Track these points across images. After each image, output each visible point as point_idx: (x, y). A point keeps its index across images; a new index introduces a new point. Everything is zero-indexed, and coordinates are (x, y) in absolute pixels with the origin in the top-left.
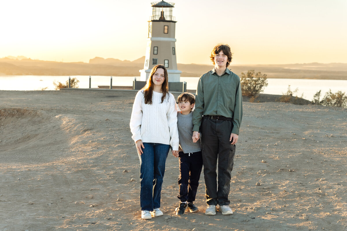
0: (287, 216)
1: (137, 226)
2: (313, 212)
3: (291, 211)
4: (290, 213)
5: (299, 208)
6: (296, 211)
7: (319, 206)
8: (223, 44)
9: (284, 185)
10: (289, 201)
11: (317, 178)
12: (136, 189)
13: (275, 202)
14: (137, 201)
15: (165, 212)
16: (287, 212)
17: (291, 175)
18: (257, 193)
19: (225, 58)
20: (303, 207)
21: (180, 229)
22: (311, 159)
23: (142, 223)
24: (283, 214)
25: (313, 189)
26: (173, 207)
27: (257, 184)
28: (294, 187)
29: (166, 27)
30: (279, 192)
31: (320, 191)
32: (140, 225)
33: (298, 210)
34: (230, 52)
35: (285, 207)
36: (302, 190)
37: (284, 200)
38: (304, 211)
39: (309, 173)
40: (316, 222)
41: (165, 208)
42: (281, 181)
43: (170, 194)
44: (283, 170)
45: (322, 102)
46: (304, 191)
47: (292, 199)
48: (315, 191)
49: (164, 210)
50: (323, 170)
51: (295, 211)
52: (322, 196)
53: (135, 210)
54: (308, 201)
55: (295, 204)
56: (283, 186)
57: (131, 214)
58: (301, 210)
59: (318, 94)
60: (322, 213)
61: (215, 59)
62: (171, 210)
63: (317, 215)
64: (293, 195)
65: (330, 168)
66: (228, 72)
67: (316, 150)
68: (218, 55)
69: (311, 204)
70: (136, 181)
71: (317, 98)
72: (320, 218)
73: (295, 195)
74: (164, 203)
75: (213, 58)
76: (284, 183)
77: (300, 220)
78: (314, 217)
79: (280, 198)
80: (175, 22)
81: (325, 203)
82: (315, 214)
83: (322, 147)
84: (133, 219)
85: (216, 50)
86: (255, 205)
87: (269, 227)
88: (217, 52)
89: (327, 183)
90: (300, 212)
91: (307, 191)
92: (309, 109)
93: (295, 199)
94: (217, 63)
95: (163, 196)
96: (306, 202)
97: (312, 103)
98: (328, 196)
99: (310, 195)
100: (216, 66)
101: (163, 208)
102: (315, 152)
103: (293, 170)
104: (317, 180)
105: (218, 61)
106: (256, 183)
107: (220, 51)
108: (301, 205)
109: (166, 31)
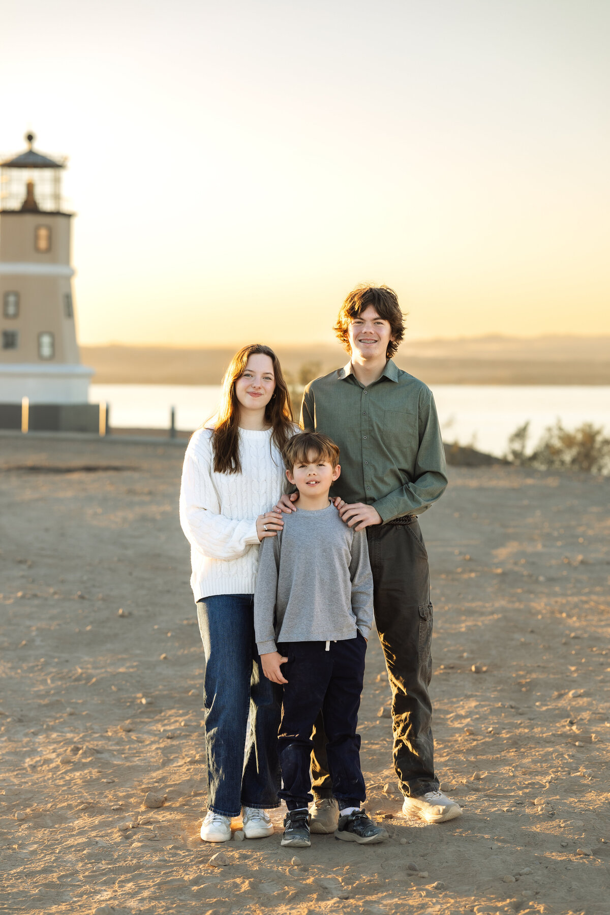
0: (489, 807)
1: (34, 852)
2: (565, 791)
3: (499, 790)
4: (496, 797)
5: (520, 782)
6: (514, 790)
7: (579, 774)
8: (373, 286)
9: (463, 712)
10: (487, 761)
11: (557, 690)
12: (10, 740)
13: (447, 766)
14: (22, 777)
15: (115, 807)
16: (486, 796)
17: (480, 683)
18: (386, 741)
19: (380, 329)
20: (531, 779)
21: (171, 859)
22: (532, 632)
23: (50, 846)
24: (477, 800)
25: (551, 722)
26: (135, 792)
27: (380, 713)
28: (494, 718)
29: (43, 233)
30: (452, 736)
31: (574, 728)
32: (42, 850)
33: (520, 789)
34: (399, 311)
35: (478, 778)
36: (518, 726)
37: (472, 759)
38: (536, 789)
39: (534, 676)
40: (581, 823)
41: (110, 797)
42: (452, 703)
43: (121, 752)
44: (452, 668)
45: (535, 457)
46: (526, 731)
47: (495, 756)
48: (559, 728)
49: (110, 801)
50: (572, 665)
51: (508, 791)
52: (582, 744)
53: (18, 805)
54: (545, 758)
55: (505, 770)
56: (459, 717)
57: (10, 817)
58: (527, 787)
59: (521, 434)
60: (591, 796)
61: (351, 333)
62: (132, 800)
63: (579, 801)
64: (496, 744)
65: (594, 659)
66: (390, 374)
67: (540, 605)
68: (358, 323)
69: (554, 770)
70: (7, 717)
71: (517, 446)
72: (589, 810)
73: (502, 744)
74: (105, 780)
75: (345, 332)
76: (463, 707)
77: (528, 816)
78: (570, 806)
79: (458, 752)
80: (68, 216)
81: (593, 763)
82: (572, 799)
83: (555, 594)
84: (20, 834)
85: (352, 308)
86: (387, 777)
87: (442, 841)
88: (353, 313)
89: (590, 704)
90: (526, 793)
91: (536, 730)
92: (499, 481)
93: (503, 754)
94: (357, 346)
95: (99, 759)
96: (538, 762)
97: (504, 462)
98: (601, 741)
99: (547, 742)
100: (357, 356)
101: (106, 797)
102: (539, 612)
103: (484, 669)
104: (560, 696)
105: (359, 340)
106: (378, 710)
107: (363, 308)
108: (524, 774)
109: (43, 244)
